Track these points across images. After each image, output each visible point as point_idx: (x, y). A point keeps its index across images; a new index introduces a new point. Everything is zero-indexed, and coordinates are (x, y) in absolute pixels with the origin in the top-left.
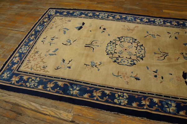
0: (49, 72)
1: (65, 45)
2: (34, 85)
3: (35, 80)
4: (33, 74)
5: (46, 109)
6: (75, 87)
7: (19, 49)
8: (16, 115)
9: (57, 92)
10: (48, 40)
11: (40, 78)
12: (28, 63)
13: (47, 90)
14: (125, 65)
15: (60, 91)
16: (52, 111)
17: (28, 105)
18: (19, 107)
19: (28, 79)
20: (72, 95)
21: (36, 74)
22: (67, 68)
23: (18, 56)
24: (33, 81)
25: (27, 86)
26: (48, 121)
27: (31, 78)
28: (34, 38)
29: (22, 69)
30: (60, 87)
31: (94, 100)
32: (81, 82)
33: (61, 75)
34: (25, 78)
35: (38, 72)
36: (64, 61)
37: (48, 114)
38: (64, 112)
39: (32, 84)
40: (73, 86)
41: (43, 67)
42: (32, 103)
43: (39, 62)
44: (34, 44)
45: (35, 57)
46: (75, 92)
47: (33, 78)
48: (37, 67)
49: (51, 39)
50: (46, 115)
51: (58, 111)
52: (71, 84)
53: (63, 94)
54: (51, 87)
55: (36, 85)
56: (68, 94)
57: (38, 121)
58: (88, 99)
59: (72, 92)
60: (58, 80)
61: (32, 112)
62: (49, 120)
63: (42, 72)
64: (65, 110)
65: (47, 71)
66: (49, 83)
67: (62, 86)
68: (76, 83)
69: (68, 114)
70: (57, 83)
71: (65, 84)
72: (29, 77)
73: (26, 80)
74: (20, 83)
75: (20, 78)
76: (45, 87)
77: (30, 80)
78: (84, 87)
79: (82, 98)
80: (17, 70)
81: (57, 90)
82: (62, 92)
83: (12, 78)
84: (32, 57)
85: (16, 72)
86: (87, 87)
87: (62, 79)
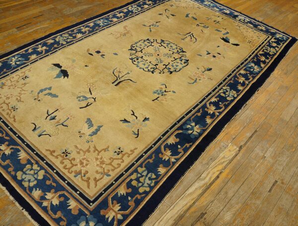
0: (136, 149)
1: (87, 106)
2: (150, 179)
3: (141, 174)
4: (122, 175)
5: (208, 174)
6: (189, 126)
7: (21, 186)
8: (200, 224)
9: (186, 150)
10: (48, 126)
11: (141, 166)
12: (85, 178)
13: (174, 163)
14: (183, 67)
15: (186, 146)
16: (216, 166)
17: (189, 199)
18: (187, 215)
19: (129, 185)
20: (200, 134)
21: (126, 171)
22: (143, 123)
23: (43, 191)
24: (142, 180)
25: (147, 193)
26: (230, 176)
27: (131, 180)
28: (11, 147)
29: (91, 192)
30: (177, 144)
31: (218, 116)
32: (184, 117)
33: (156, 135)
34: (122, 191)
35: (124, 166)
36: (125, 121)
37: (218, 173)
38: (224, 152)
39: (147, 181)
40: (184, 127)
41: (118, 154)
42: (188, 192)
43: (99, 157)
44: (33, 151)
45: (78, 160)
46: (197, 129)
47: (134, 176)
48: (110, 164)
49: (51, 120)
50: (218, 177)
51: (219, 159)
52: (180, 128)
53: (193, 144)
54: (172, 155)
55: (154, 176)
56: (197, 138)
57: (224, 190)
58: (214, 121)
59: (195, 133)
60: (164, 142)
61: (206, 195)
62: (228, 175)
63: (127, 161)
64: (221, 150)
65: (132, 151)
66: (160, 155)
67: (178, 140)
68: (181, 123)
69: (229, 149)
70: (169, 144)
71: (175, 136)
72: (124, 184)
73: (130, 190)
74: (130, 203)
75: (115, 202)
76: (167, 164)
77: (134, 183)
78: (194, 117)
79: (210, 125)
80: (89, 204)
81: (182, 149)
82: (188, 143)
83: (107, 217)
84: (73, 165)
85: (92, 207)
86: (196, 114)
87: (163, 135)
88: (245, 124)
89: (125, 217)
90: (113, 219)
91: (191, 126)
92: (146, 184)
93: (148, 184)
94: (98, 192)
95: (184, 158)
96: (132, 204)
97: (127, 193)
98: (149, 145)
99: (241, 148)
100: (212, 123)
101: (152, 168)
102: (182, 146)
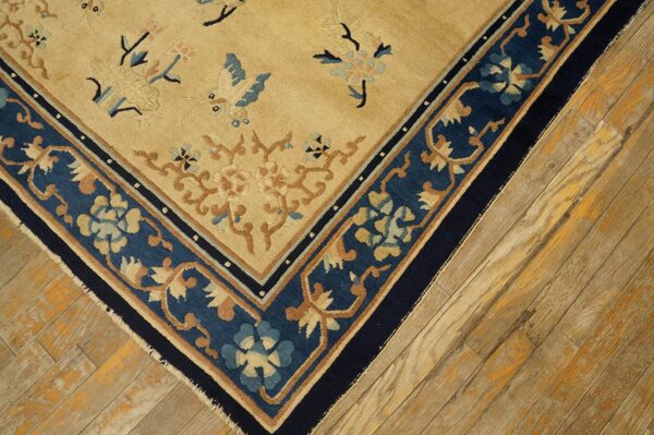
0: (361, 139)
1: (223, 16)
2: (401, 223)
3: (378, 211)
4: (330, 214)
5: (542, 209)
6: (495, 70)
7: (95, 252)
8: (520, 337)
9: (488, 141)
10: (129, 85)
11: (376, 187)
12: (240, 226)
13: (459, 179)
15: (490, 129)
16: (563, 187)
17: (495, 275)
18: (491, 315)
19: (350, 242)
20: (525, 94)
21: (341, 202)
22: (377, 60)
23: (145, 264)
24: (380, 225)
25: (393, 262)
26: (595, 215)
27: (354, 228)
28: (51, 149)
29: (260, 263)
30: (466, 121)
31: (572, 37)
32: (481, 42)
33: (412, 96)
34: (333, 257)
35: (334, 188)
36: (328, 57)
37: (568, 205)
38: (585, 146)
39: (395, 230)
40: (484, 74)
41: (317, 156)
42: (493, 258)
43: (269, 166)
44: (105, 157)
45: (217, 178)
46: (516, 79)
47: (360, 218)
48: (299, 184)
50: (567, 215)
51: (573, 165)
52: (473, 76)
53: (506, 123)
54: (453, 155)
55: (410, 216)
56: (516, 106)
57: (580, 252)
58: (560, 53)
59: (512, 90)
60: (432, 117)
61: (536, 264)
62: (590, 211)
63: (342, 174)
64: (577, 141)
65: (353, 146)
66: (424, 154)
67: (468, 111)
68: (475, 58)
69: (597, 137)
70: (446, 124)
71: (461, 98)
72: (337, 240)
73: (352, 255)
74: (354, 290)
75: (318, 286)
76: (441, 180)
77: (362, 235)
78: (508, 39)
79: (550, 66)
80: (257, 294)
81: (479, 136)
82: (495, 121)
83: (301, 324)
84: (207, 192)
85: (265, 300)
86: (513, 32)
87: (431, 98)
88: (644, 61)
89: (345, 324)
90: (317, 329)
91: (502, 68)
92: (393, 238)
93: (395, 237)
94: (274, 262)
95: (485, 163)
96: (359, 290)
97: (345, 263)
98: (394, 127)
99: (628, 133)
100: (556, 59)
101: (405, 193)
102: (478, 129)
